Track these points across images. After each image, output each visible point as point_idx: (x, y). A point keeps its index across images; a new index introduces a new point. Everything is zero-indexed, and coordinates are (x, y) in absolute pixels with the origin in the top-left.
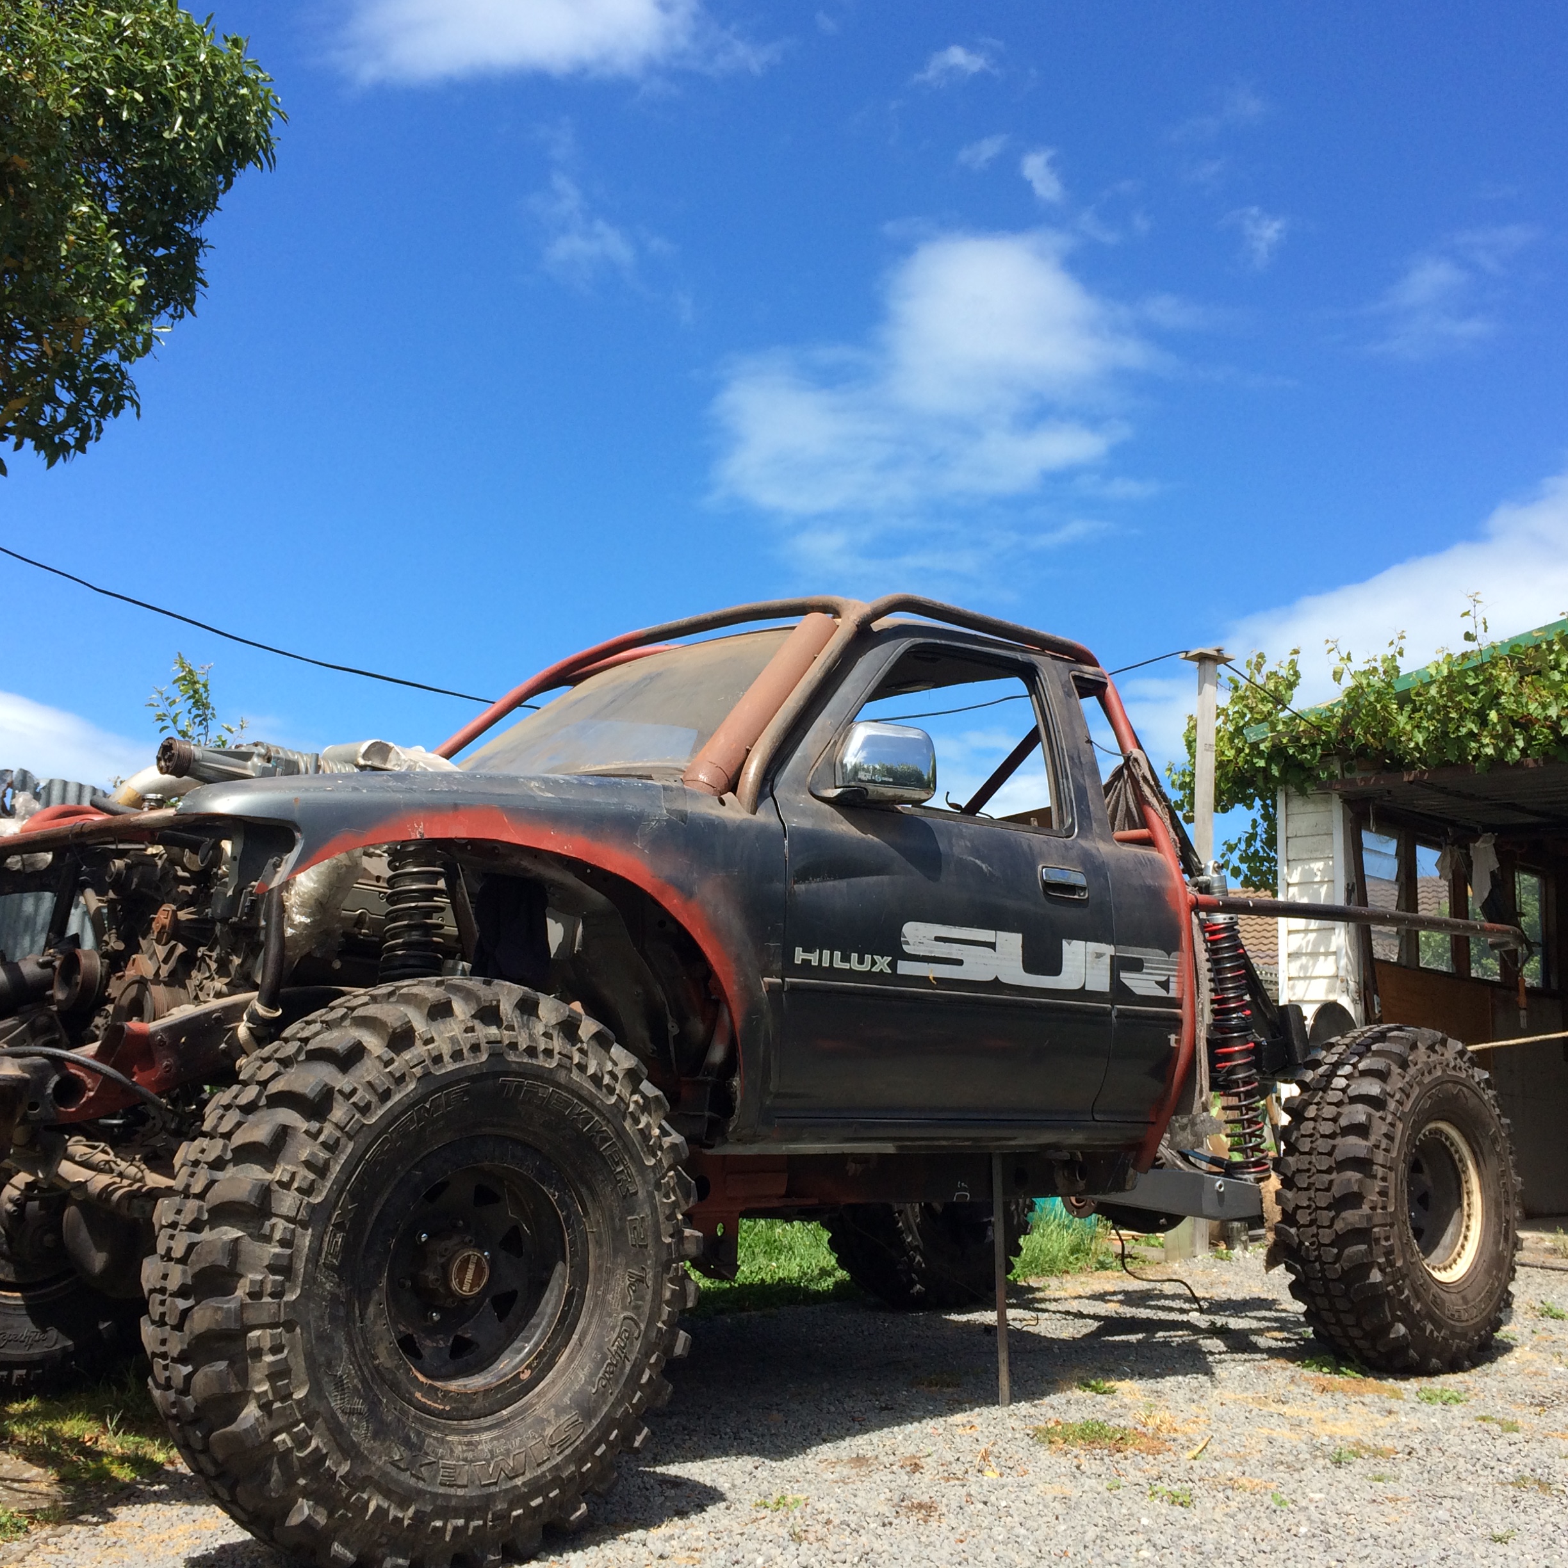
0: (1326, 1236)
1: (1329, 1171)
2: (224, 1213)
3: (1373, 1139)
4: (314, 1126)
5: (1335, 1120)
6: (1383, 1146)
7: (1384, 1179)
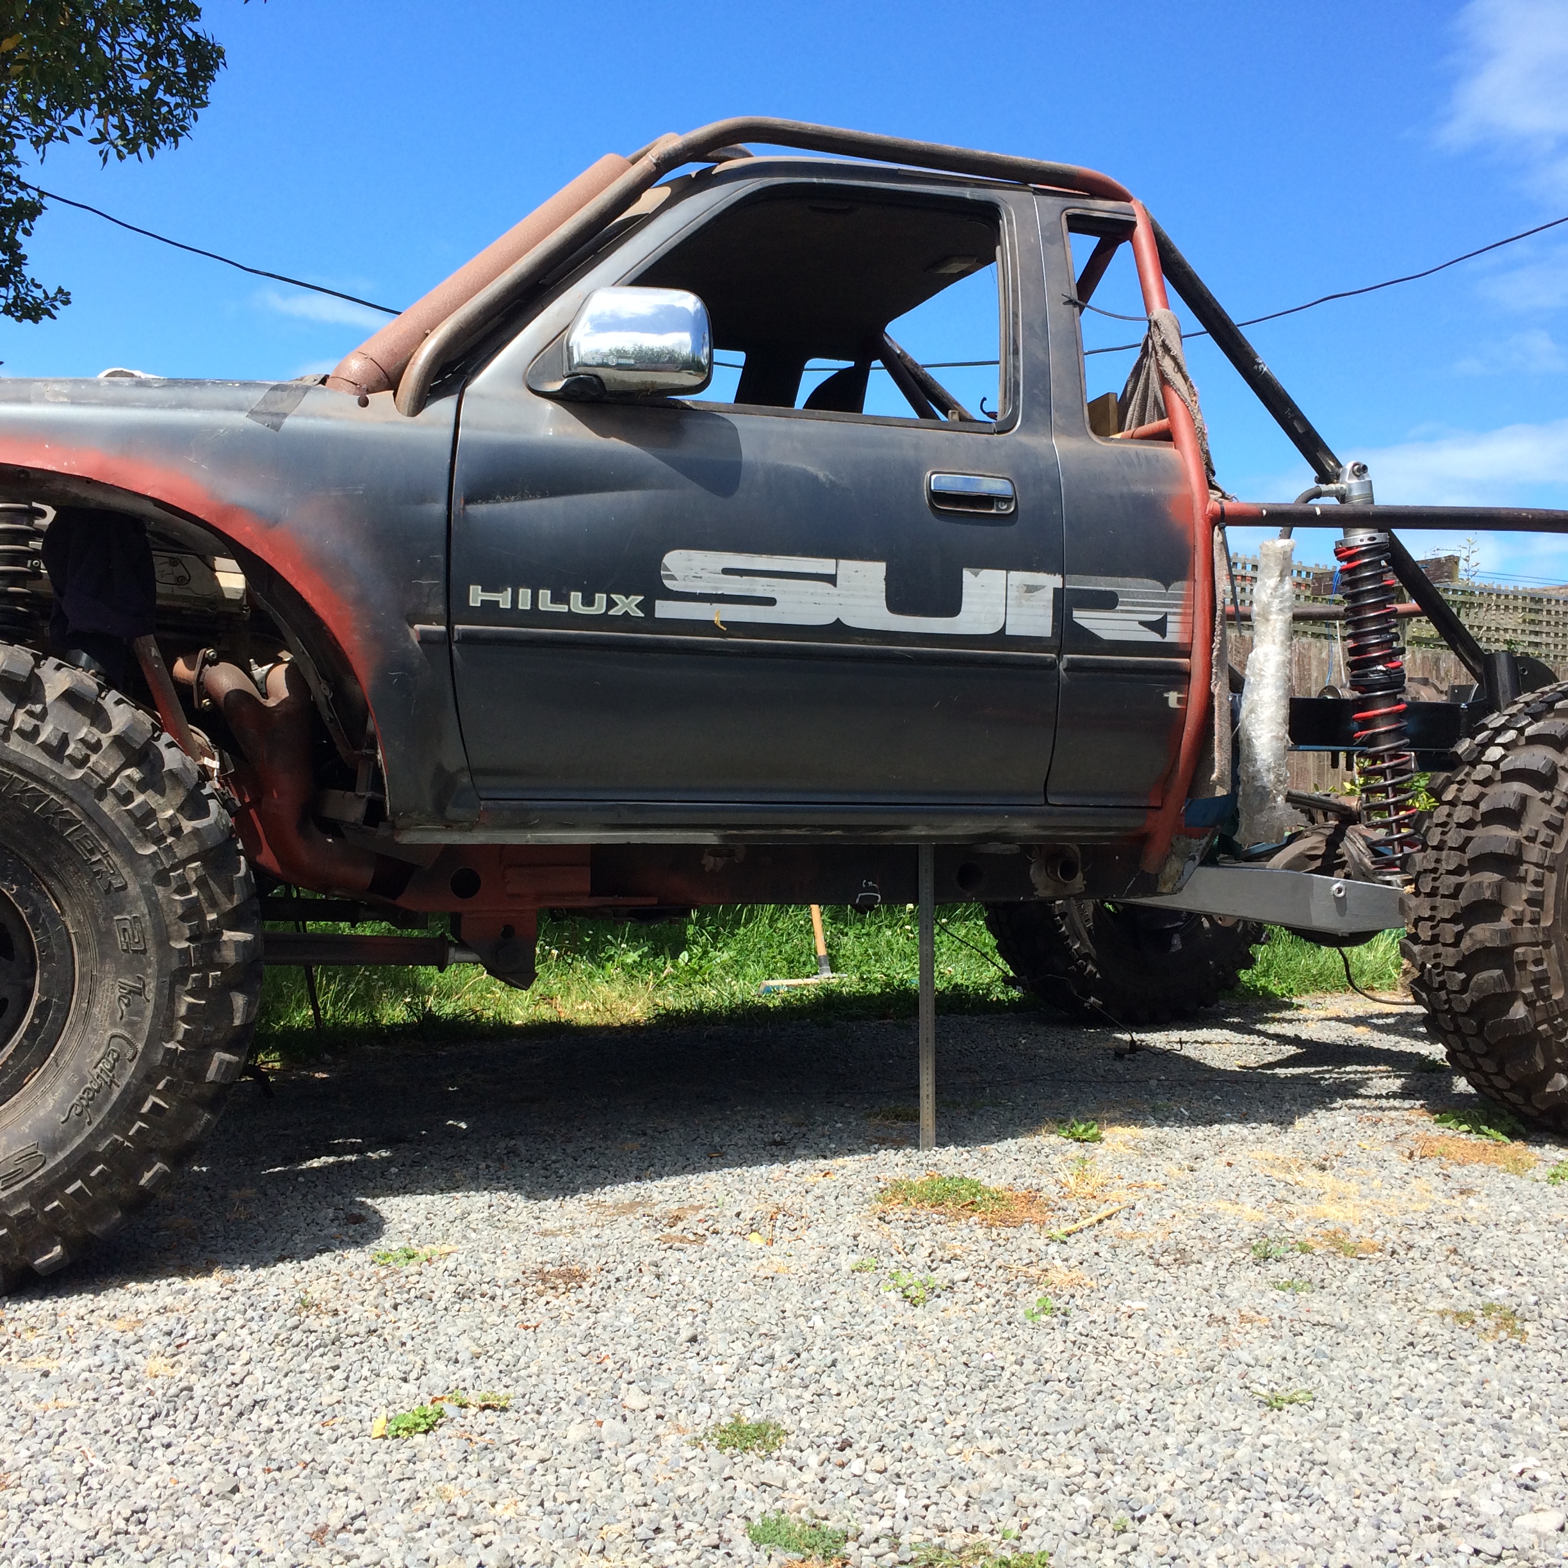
0: (1450, 957)
1: (1458, 871)
3: (1527, 828)
5: (1475, 804)
6: (1541, 838)
7: (1537, 883)
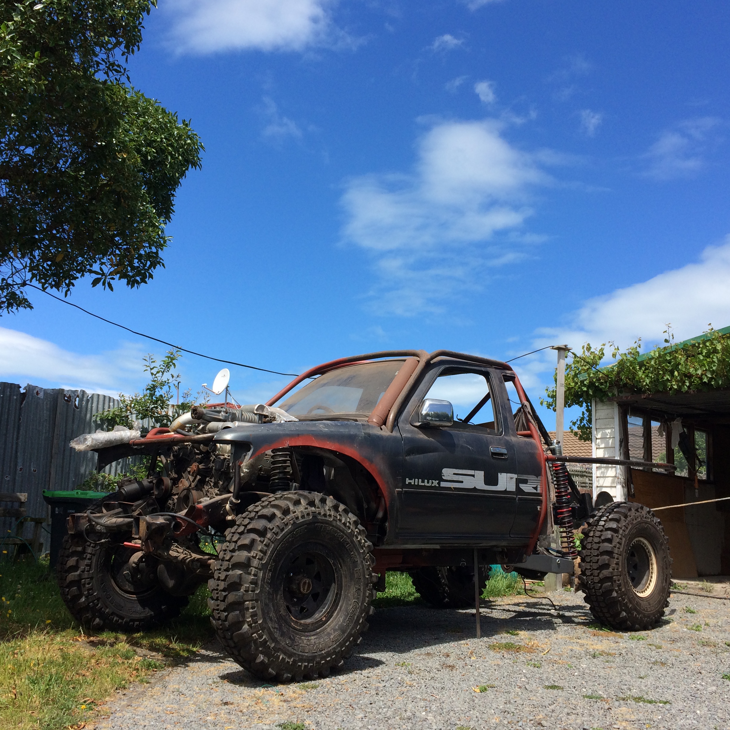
0: (596, 580)
1: (597, 556)
2: (237, 566)
3: (614, 544)
4: (262, 539)
5: (600, 537)
6: (617, 547)
7: (617, 559)
